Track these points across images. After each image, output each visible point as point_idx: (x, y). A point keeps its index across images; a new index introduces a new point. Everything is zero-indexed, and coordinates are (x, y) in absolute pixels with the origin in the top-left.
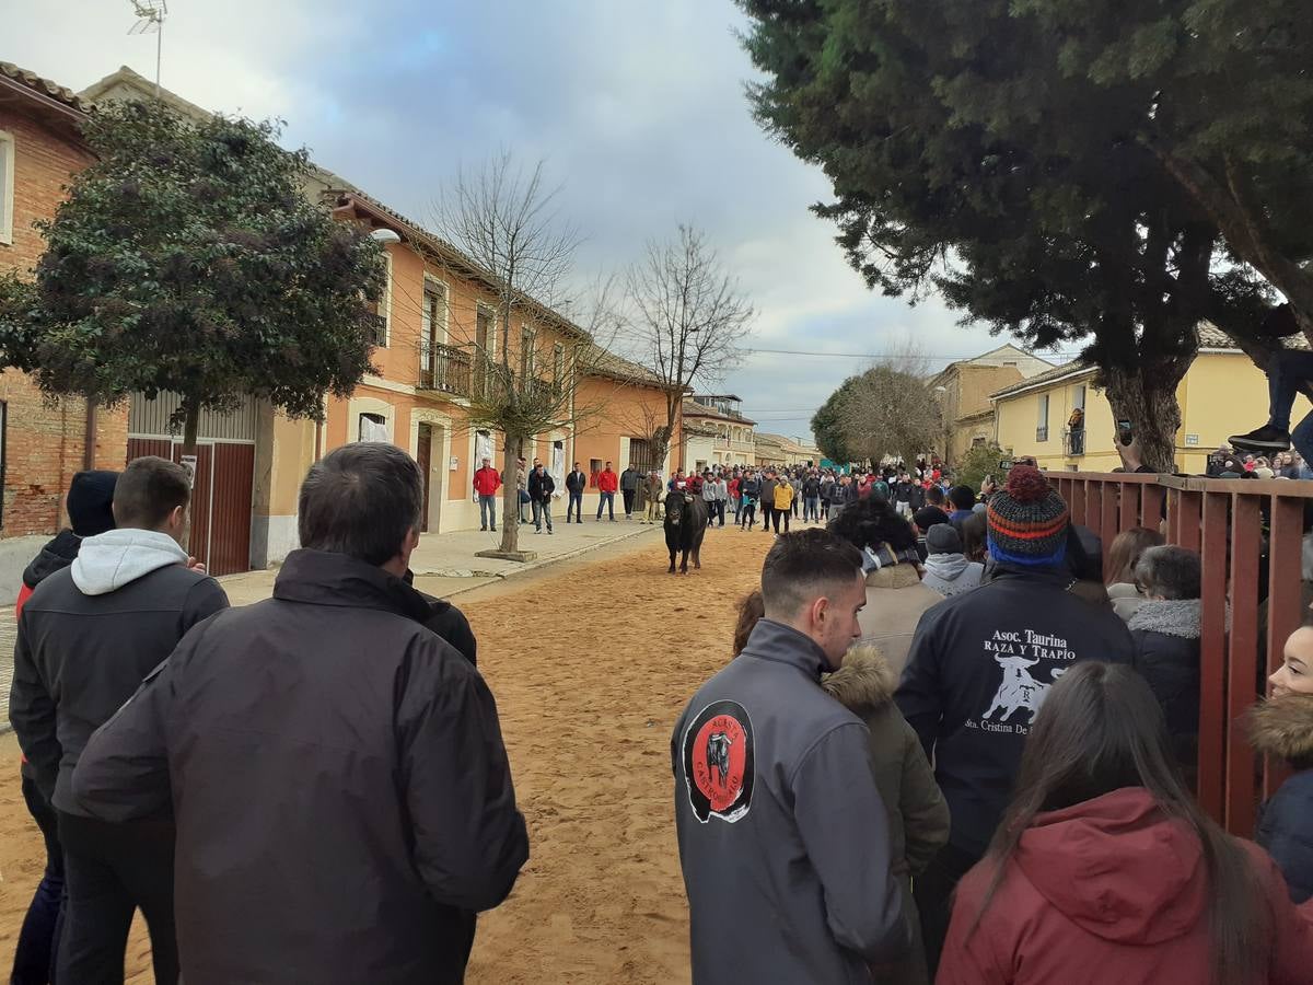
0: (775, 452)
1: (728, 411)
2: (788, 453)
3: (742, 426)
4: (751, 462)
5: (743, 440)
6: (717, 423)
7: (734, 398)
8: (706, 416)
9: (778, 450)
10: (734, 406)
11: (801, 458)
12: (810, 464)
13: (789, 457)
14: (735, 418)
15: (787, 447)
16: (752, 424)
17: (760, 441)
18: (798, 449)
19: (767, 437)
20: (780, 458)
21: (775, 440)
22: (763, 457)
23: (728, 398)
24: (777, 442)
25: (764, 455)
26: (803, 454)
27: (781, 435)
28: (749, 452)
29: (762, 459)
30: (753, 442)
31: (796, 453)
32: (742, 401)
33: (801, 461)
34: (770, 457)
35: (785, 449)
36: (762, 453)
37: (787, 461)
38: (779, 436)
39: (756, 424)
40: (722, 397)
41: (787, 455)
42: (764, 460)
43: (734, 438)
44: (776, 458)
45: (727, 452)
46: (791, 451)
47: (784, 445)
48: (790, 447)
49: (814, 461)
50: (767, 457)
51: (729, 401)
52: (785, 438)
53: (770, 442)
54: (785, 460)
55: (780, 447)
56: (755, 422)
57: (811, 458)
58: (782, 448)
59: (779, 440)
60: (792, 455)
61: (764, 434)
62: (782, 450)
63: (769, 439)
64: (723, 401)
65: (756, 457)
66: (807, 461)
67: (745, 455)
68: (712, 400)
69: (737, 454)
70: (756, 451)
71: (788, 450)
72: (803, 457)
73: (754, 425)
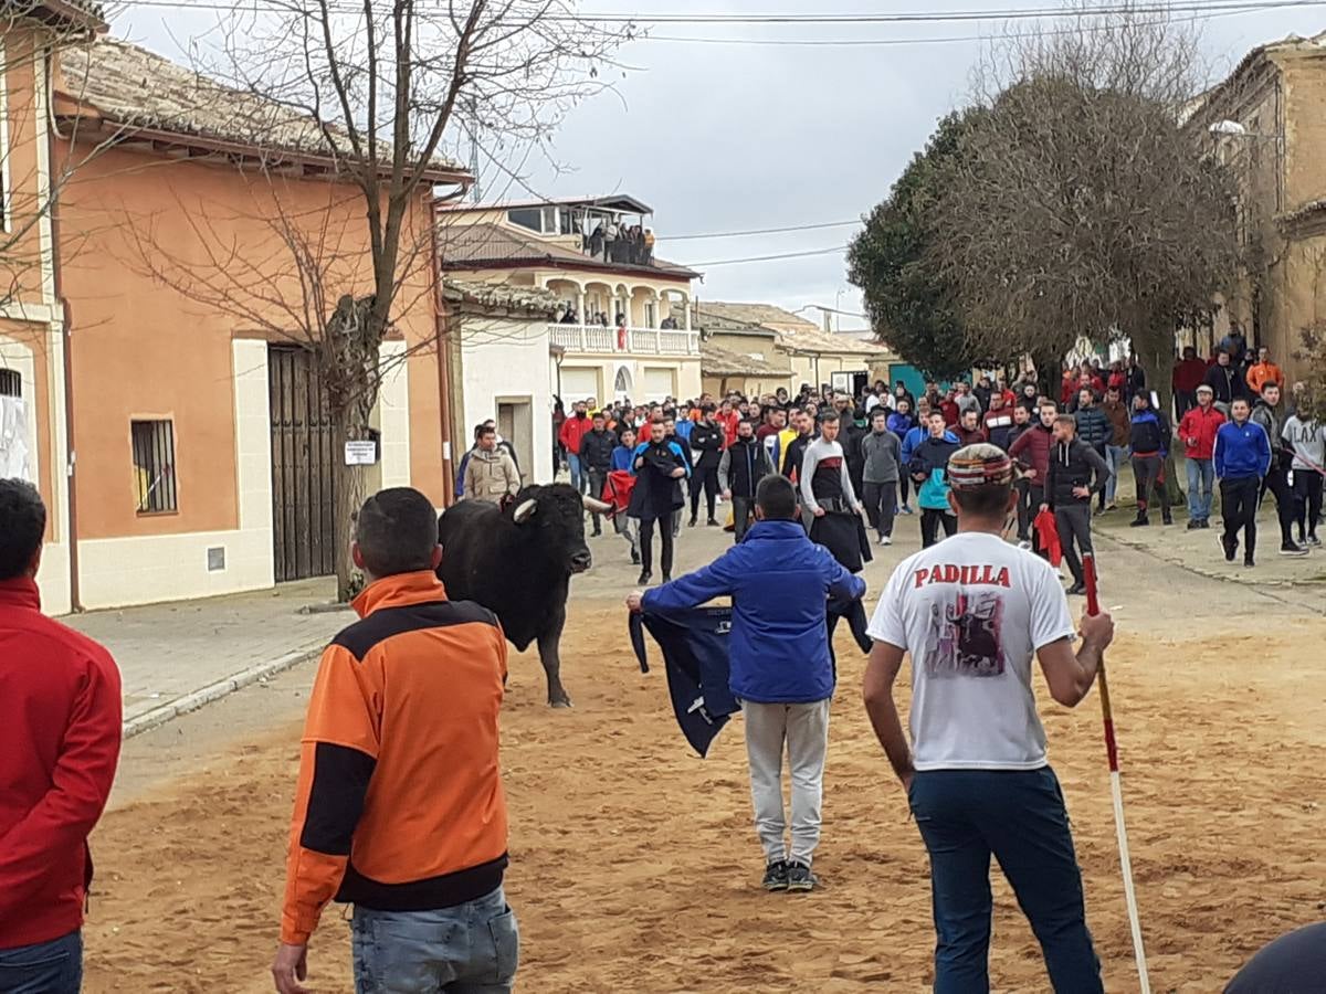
0: (757, 354)
2: (797, 353)
3: (659, 287)
4: (690, 388)
6: (582, 279)
7: (626, 205)
8: (548, 262)
9: (767, 345)
11: (834, 365)
12: (860, 379)
13: (799, 366)
15: (794, 340)
16: (684, 277)
17: (714, 326)
18: (825, 340)
19: (731, 311)
20: (774, 372)
21: (757, 321)
22: (724, 370)
23: (610, 205)
24: (764, 325)
25: (727, 366)
26: (837, 354)
27: (774, 305)
28: (681, 361)
29: (724, 377)
30: (693, 328)
31: (819, 353)
32: (650, 211)
33: (835, 376)
34: (744, 371)
35: (787, 342)
36: (720, 361)
37: (794, 378)
38: (769, 307)
39: (695, 275)
40: (591, 203)
41: (793, 359)
42: (729, 380)
43: (635, 318)
44: (762, 372)
45: (618, 364)
46: (806, 347)
47: (784, 333)
48: (800, 338)
49: (871, 373)
50: (735, 371)
51: (612, 214)
52: (786, 313)
53: (742, 326)
54: (789, 376)
55: (772, 338)
56: (695, 270)
57: (860, 365)
58: (778, 340)
59: (770, 319)
60: (807, 360)
61: (723, 305)
62: (778, 347)
63: (738, 318)
64: (594, 216)
65: (704, 374)
66: (851, 376)
67: (672, 369)
68: (562, 214)
69: (647, 369)
70: (704, 355)
71: (795, 345)
72: (838, 362)
73: (692, 281)
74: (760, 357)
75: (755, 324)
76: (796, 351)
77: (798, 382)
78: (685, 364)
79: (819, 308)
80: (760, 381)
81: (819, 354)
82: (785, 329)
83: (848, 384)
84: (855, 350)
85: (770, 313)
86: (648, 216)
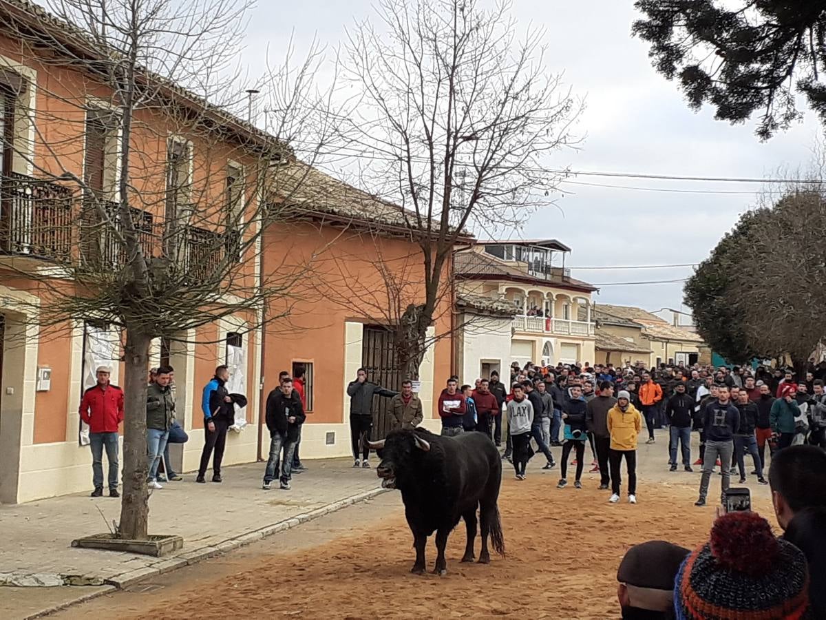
0: (630, 339)
1: (547, 270)
2: (655, 339)
3: (572, 295)
4: (588, 356)
5: (573, 317)
6: (527, 289)
7: (556, 246)
8: (507, 277)
9: (636, 334)
10: (556, 259)
11: (677, 348)
12: (693, 358)
13: (655, 347)
14: (558, 280)
15: (653, 330)
16: (587, 290)
17: (604, 319)
18: (672, 332)
19: (616, 311)
20: (640, 350)
21: (631, 318)
22: (609, 347)
23: (545, 246)
24: (635, 320)
25: (611, 345)
26: (680, 341)
27: (642, 309)
28: (583, 340)
29: (609, 352)
30: (592, 321)
31: (668, 339)
32: (569, 250)
33: (678, 355)
34: (621, 348)
35: (649, 332)
36: (607, 341)
37: (652, 354)
38: (638, 310)
39: (595, 289)
40: (535, 244)
41: (651, 342)
42: (612, 353)
43: (557, 315)
44: (632, 349)
45: (545, 340)
46: (660, 335)
47: (647, 326)
48: (657, 330)
49: (700, 354)
50: (616, 348)
51: (547, 251)
52: (649, 314)
53: (622, 321)
54: (649, 353)
55: (640, 328)
56: (594, 286)
57: (694, 349)
58: (643, 331)
59: (639, 317)
60: (661, 343)
61: (611, 307)
62: (643, 334)
63: (619, 316)
64: (536, 251)
65: (596, 349)
66: (687, 355)
67: (577, 344)
68: (517, 249)
69: (562, 344)
70: (597, 337)
71: (654, 334)
72: (679, 346)
73: (592, 292)
74: (631, 340)
75: (630, 320)
76: (654, 337)
77: (654, 356)
78: (585, 342)
79: (671, 310)
80: (632, 355)
81: (668, 341)
82: (648, 323)
83: (686, 360)
84: (691, 339)
85: (639, 313)
86: (568, 252)
